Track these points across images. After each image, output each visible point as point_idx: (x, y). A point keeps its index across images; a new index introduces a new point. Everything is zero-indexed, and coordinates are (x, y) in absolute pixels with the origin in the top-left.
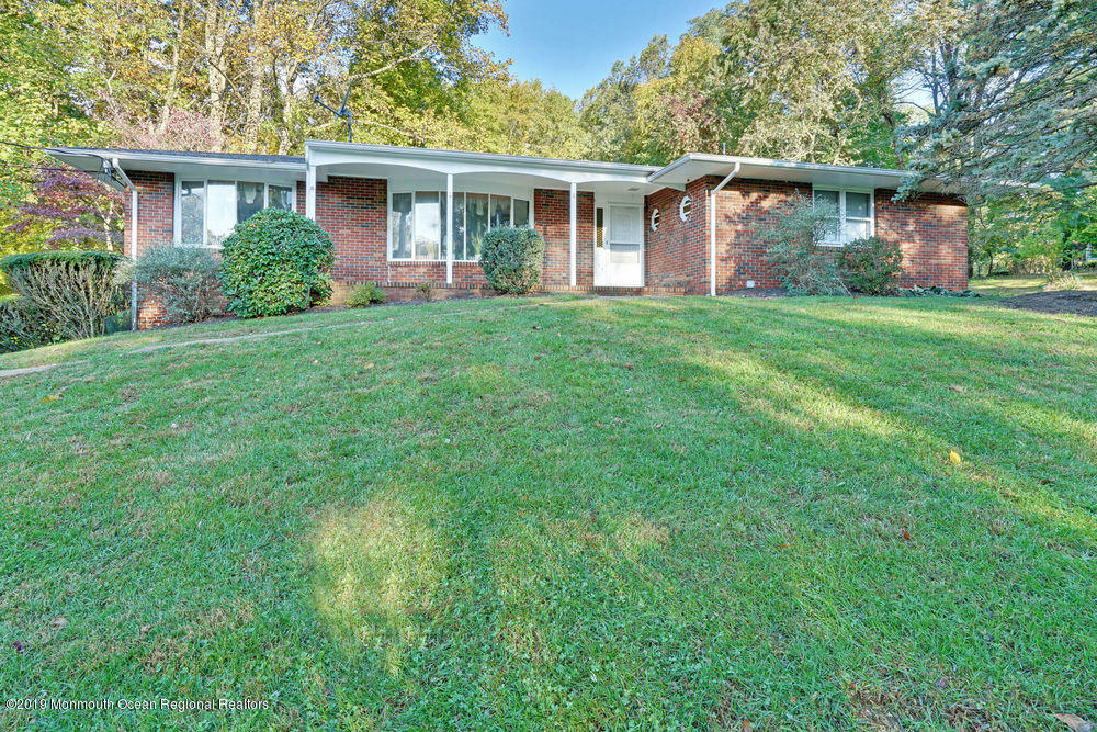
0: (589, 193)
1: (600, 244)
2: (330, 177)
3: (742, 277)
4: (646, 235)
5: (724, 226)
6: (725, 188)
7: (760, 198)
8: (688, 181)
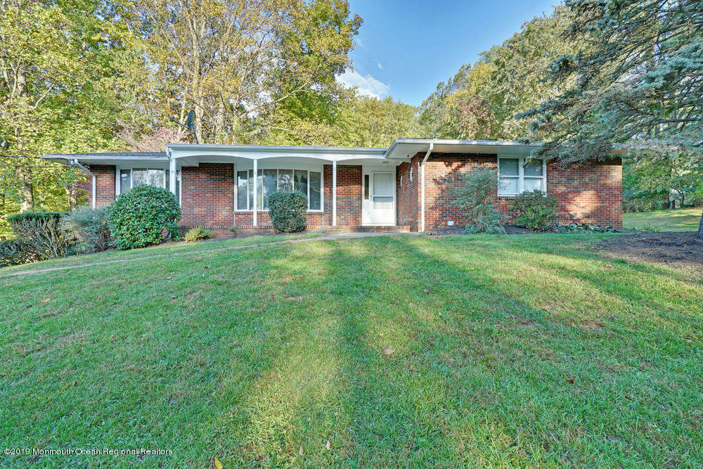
0: (359, 166)
1: (367, 197)
2: (200, 164)
3: (444, 218)
4: (397, 191)
5: (432, 185)
6: (429, 160)
7: (459, 167)
8: (411, 156)
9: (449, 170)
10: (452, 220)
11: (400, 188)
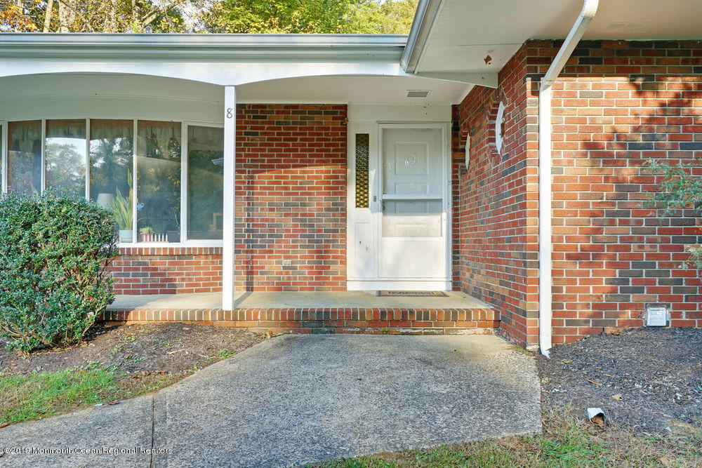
0: (336, 107)
1: (362, 202)
3: (632, 298)
4: (455, 182)
5: (580, 168)
6: (570, 70)
7: (690, 93)
8: (498, 63)
9: (648, 105)
10: (665, 301)
11: (464, 172)
